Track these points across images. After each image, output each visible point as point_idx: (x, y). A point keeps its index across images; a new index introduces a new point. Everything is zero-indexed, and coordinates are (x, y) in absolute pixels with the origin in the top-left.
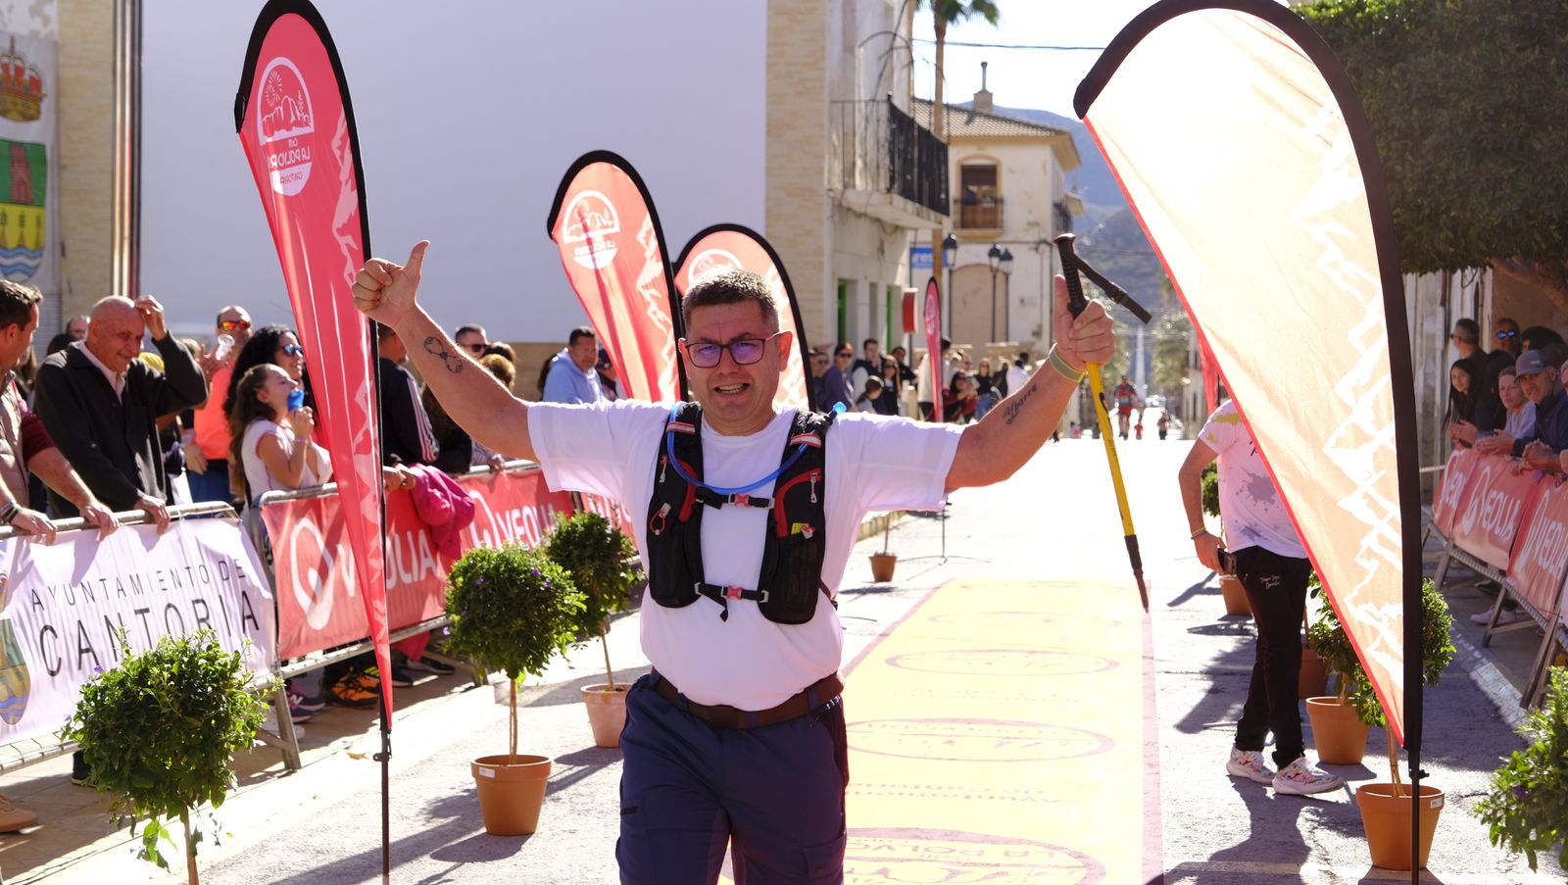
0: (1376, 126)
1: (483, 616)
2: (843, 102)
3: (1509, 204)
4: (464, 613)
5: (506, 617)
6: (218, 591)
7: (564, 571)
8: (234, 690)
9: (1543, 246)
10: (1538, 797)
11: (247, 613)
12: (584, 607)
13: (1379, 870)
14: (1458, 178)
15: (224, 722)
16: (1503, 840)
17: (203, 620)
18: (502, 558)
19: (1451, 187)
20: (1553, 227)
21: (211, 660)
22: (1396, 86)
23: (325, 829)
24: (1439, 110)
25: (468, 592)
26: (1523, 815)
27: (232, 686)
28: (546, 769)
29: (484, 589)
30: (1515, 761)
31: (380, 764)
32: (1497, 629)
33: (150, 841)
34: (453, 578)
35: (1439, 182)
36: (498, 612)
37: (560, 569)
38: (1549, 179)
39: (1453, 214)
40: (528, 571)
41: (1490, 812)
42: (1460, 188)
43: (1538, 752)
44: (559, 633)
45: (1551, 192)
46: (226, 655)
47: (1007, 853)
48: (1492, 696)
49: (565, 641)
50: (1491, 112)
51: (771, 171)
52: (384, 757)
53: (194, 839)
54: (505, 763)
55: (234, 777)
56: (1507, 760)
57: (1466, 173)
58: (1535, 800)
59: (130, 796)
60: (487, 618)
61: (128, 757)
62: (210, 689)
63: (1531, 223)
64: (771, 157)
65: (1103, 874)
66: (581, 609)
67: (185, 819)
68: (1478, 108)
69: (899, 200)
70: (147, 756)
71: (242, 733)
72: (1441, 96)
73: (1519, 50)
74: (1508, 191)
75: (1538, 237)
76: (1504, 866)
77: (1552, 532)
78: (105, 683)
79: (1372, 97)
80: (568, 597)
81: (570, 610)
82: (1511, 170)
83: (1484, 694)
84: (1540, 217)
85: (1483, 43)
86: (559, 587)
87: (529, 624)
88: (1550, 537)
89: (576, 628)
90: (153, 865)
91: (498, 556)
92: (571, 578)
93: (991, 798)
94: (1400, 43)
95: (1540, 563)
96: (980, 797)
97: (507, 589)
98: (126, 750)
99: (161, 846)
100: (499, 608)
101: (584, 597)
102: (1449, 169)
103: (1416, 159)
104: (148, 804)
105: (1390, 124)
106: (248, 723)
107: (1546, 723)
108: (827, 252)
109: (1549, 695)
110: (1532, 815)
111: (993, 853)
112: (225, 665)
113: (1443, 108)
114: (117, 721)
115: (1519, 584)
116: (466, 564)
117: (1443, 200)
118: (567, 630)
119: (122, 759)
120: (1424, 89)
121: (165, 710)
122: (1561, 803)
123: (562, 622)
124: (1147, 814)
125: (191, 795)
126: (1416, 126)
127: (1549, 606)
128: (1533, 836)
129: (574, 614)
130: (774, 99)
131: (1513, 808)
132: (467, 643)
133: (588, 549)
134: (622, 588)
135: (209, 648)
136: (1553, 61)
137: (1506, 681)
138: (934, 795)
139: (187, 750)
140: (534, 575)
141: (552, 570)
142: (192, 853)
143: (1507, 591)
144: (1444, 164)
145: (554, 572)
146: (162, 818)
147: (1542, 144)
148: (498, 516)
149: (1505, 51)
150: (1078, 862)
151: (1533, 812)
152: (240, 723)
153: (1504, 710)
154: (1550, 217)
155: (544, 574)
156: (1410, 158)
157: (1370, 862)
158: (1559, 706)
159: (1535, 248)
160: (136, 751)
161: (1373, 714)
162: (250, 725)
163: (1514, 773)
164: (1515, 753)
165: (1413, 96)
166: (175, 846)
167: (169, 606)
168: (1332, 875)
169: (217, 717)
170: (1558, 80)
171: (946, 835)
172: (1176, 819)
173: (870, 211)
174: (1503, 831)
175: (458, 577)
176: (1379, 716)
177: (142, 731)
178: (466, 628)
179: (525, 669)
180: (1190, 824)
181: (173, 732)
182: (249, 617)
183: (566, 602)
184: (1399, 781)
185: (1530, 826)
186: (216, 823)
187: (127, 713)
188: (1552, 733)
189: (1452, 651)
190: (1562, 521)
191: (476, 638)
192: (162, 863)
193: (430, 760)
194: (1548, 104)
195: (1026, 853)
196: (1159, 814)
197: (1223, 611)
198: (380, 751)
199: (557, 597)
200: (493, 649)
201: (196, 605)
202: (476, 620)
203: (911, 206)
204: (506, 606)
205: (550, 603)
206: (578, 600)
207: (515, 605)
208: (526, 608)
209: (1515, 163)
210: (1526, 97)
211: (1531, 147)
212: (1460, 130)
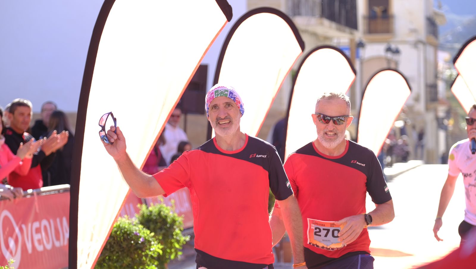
1: (109, 257)
5: (121, 257)
7: (151, 233)
12: (161, 252)
37: (148, 232)
40: (133, 233)
44: (149, 265)
60: (111, 258)
66: (159, 253)
69: (326, 22)
80: (152, 247)
81: (154, 253)
87: (133, 260)
89: (157, 263)
92: (154, 237)
97: (122, 242)
100: (117, 252)
101: (161, 247)
118: (153, 264)
123: (150, 260)
129: (155, 256)
134: (177, 246)
140: (136, 235)
141: (144, 233)
145: (145, 233)
155: (141, 234)
173: (310, 29)
183: (152, 249)
199: (147, 247)
202: (106, 259)
203: (334, 25)
204: (121, 251)
205: (144, 250)
206: (159, 248)
207: (126, 251)
208: (131, 253)
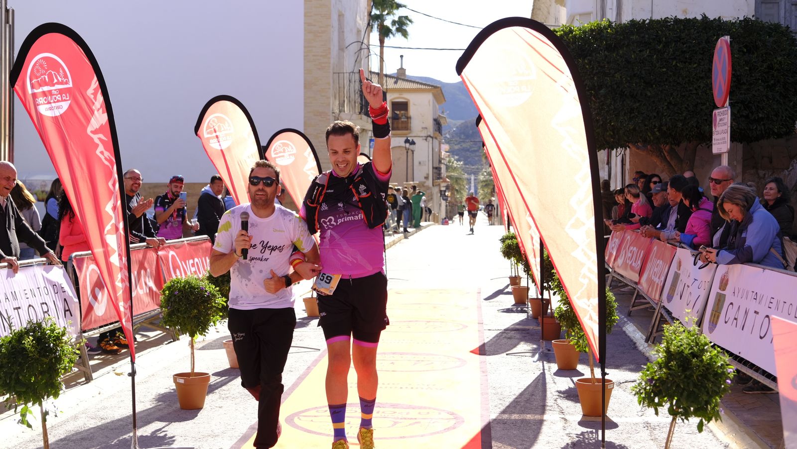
1: (178, 309)
2: (339, 73)
3: (637, 120)
4: (169, 308)
5: (189, 309)
6: (53, 299)
7: (215, 287)
8: (63, 345)
9: (652, 138)
10: (659, 383)
11: (67, 308)
12: (225, 304)
13: (585, 417)
14: (615, 108)
15: (59, 360)
16: (644, 403)
17: (46, 312)
18: (187, 282)
19: (612, 111)
20: (656, 130)
21: (53, 331)
22: (587, 67)
23: (105, 408)
24: (606, 78)
25: (171, 298)
26: (652, 391)
27: (62, 343)
28: (208, 378)
29: (178, 297)
30: (649, 367)
31: (131, 377)
32: (634, 308)
33: (23, 415)
34: (164, 291)
35: (606, 110)
36: (185, 307)
37: (214, 287)
38: (654, 108)
39: (612, 124)
40: (199, 288)
41: (638, 390)
42: (616, 113)
43: (659, 363)
44: (213, 316)
46: (59, 329)
47: (419, 413)
48: (632, 338)
49: (216, 320)
50: (629, 79)
51: (306, 105)
52: (133, 374)
53: (45, 414)
54: (189, 377)
55: (64, 385)
56: (645, 367)
57: (618, 105)
58: (657, 384)
59: (14, 394)
60: (180, 310)
61: (13, 376)
62: (52, 345)
63: (646, 128)
64: (306, 98)
65: (463, 422)
66: (223, 305)
67: (40, 405)
68: (623, 77)
69: (364, 117)
70: (22, 376)
71: (67, 365)
73: (640, 51)
74: (636, 114)
75: (649, 135)
76: (640, 414)
77: (658, 264)
78: (2, 342)
80: (217, 299)
81: (219, 305)
82: (638, 104)
83: (629, 337)
84: (650, 125)
85: (625, 48)
86: (214, 296)
87: (199, 312)
88: (657, 267)
89: (221, 314)
90: (25, 426)
91: (185, 281)
92: (219, 291)
93: (412, 388)
94: (588, 48)
95: (652, 279)
96: (407, 388)
97: (189, 296)
98: (12, 373)
99: (29, 418)
100: (185, 305)
102: (611, 104)
103: (596, 100)
104: (23, 398)
105: (585, 83)
106: (70, 360)
107: (662, 350)
109: (663, 338)
110: (657, 392)
111: (413, 413)
112: (59, 333)
113: (608, 77)
114: (8, 360)
115: (643, 288)
116: (170, 285)
117: (608, 117)
118: (217, 315)
119: (10, 377)
120: (599, 68)
121: (31, 355)
122: (669, 385)
123: (215, 311)
124: (482, 394)
125: (44, 394)
126: (596, 84)
127: (657, 297)
128: (656, 400)
129: (220, 307)
130: (307, 71)
131: (648, 388)
132: (171, 321)
133: (226, 277)
135: (51, 325)
136: (655, 57)
137: (638, 331)
138: (386, 387)
139: (41, 373)
140: (202, 289)
141: (210, 287)
142: (44, 420)
143: (638, 291)
144: (608, 102)
145: (211, 288)
146: (30, 404)
147: (650, 92)
148: (183, 262)
149: (634, 52)
150: (451, 417)
151: (656, 390)
152: (67, 360)
153: (638, 344)
154: (655, 125)
155: (206, 289)
156: (593, 99)
157: (582, 413)
158: (668, 343)
159: (648, 139)
160: (17, 374)
161: (583, 347)
162: (71, 361)
163: (648, 373)
164: (648, 364)
165: (595, 71)
166: (35, 418)
167: (30, 306)
168: (565, 420)
169: (56, 357)
170: (657, 65)
171: (391, 406)
172: (495, 396)
174: (644, 399)
175: (166, 291)
176: (585, 348)
177: (20, 364)
178: (170, 315)
179: (198, 333)
180: (501, 397)
181: (35, 364)
182: (67, 310)
183: (217, 302)
184: (594, 377)
185: (655, 396)
186: (55, 407)
187: (13, 356)
188: (665, 354)
189: (617, 319)
190: (662, 259)
191: (174, 318)
192: (29, 426)
193: (153, 375)
194: (653, 76)
195: (428, 413)
196: (487, 394)
197: (513, 302)
198: (130, 371)
199: (212, 299)
200: (183, 324)
201: (43, 305)
202: (175, 311)
204: (189, 304)
205: (209, 302)
206: (222, 301)
207: (193, 303)
208: (198, 305)
209: (639, 101)
210: (643, 72)
211: (646, 94)
212: (615, 86)
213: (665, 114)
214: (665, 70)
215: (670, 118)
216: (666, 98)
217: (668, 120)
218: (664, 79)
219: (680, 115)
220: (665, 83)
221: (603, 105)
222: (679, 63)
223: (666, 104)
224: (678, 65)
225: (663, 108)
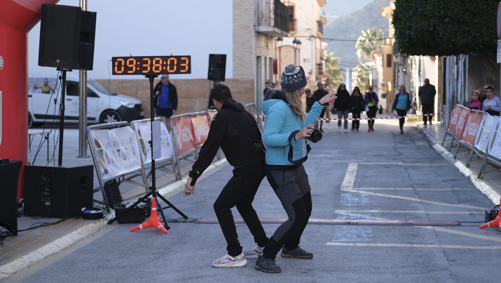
0: (431, 15)
3: (468, 38)
9: (478, 49)
14: (454, 30)
19: (452, 33)
20: (480, 45)
35: (449, 31)
38: (478, 31)
39: (452, 41)
42: (454, 33)
45: (479, 35)
50: (463, 12)
51: (234, 20)
57: (456, 29)
63: (474, 43)
68: (459, 11)
72: (448, 7)
74: (468, 34)
75: (476, 47)
79: (430, 7)
82: (468, 28)
84: (476, 42)
95: (469, 134)
105: (435, 14)
108: (254, 48)
113: (449, 11)
117: (450, 36)
120: (444, 5)
126: (442, 15)
144: (450, 27)
147: (477, 21)
154: (479, 42)
156: (441, 24)
159: (476, 50)
165: (441, 7)
194: (478, 10)
209: (469, 26)
210: (472, 8)
211: (474, 22)
212: (454, 17)
213: (486, 34)
214: (485, 6)
215: (488, 37)
216: (486, 24)
217: (487, 38)
218: (485, 13)
219: (495, 35)
220: (486, 15)
221: (446, 29)
222: (495, 2)
223: (486, 28)
224: (494, 3)
225: (484, 31)
